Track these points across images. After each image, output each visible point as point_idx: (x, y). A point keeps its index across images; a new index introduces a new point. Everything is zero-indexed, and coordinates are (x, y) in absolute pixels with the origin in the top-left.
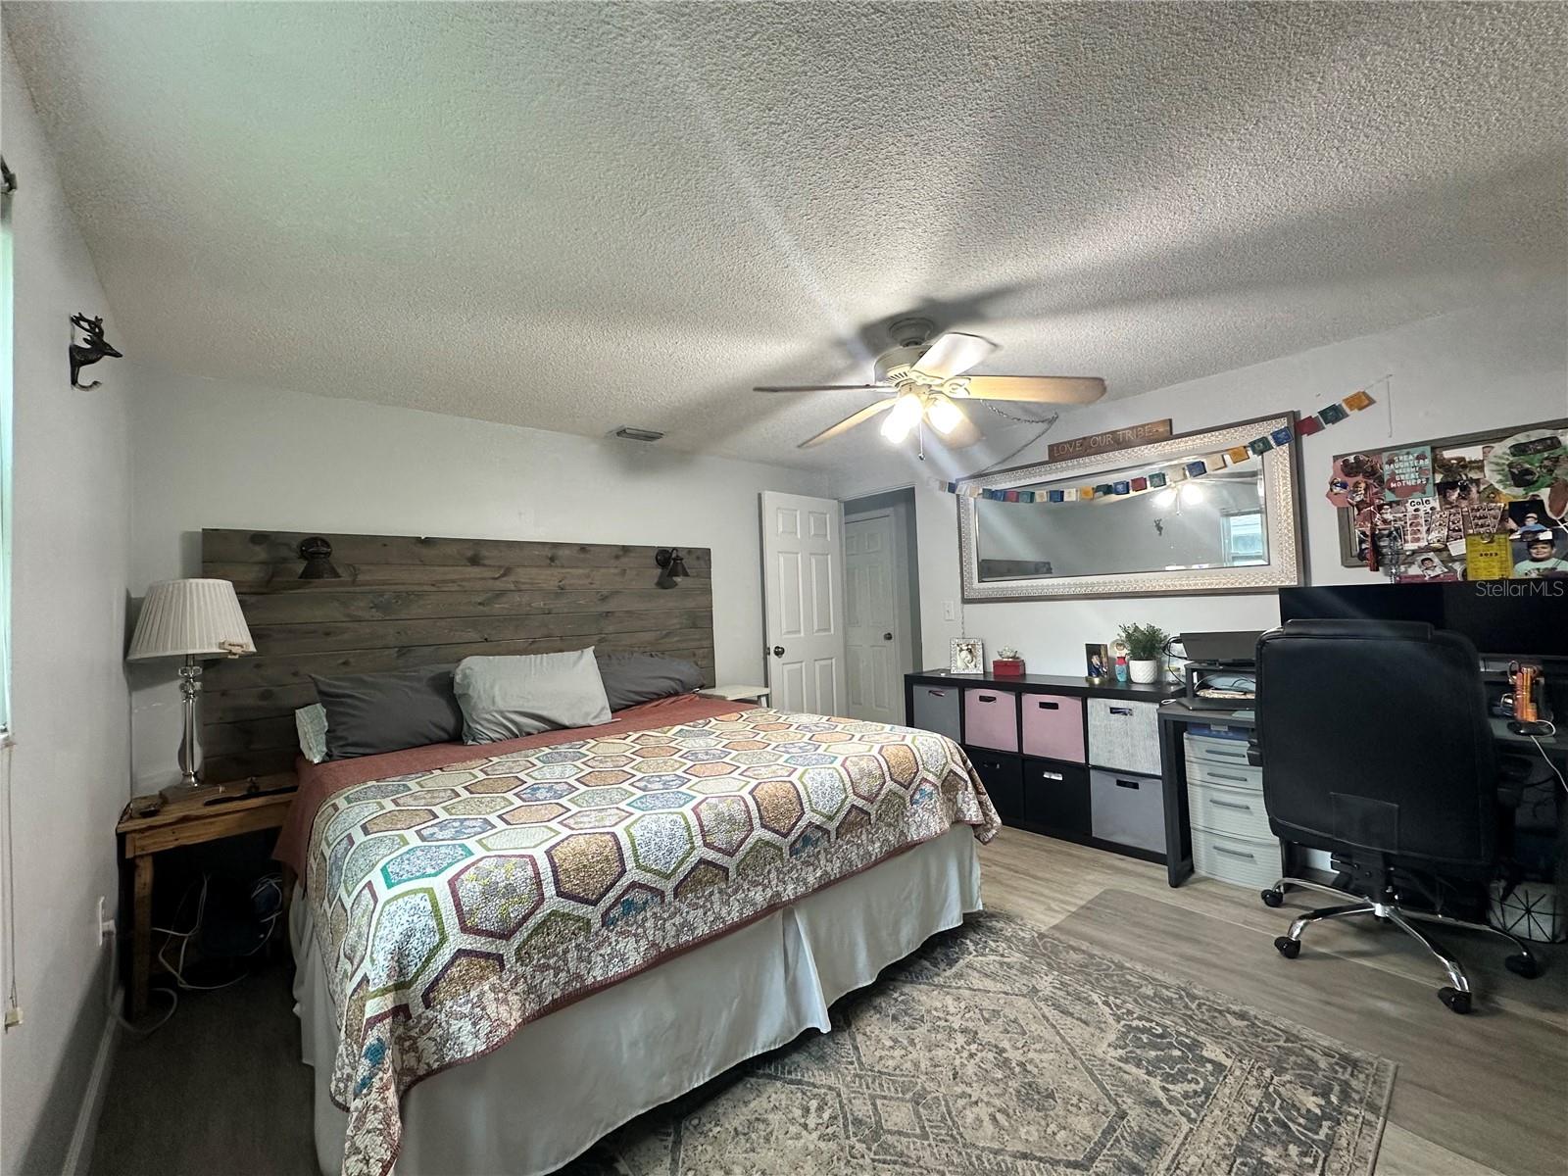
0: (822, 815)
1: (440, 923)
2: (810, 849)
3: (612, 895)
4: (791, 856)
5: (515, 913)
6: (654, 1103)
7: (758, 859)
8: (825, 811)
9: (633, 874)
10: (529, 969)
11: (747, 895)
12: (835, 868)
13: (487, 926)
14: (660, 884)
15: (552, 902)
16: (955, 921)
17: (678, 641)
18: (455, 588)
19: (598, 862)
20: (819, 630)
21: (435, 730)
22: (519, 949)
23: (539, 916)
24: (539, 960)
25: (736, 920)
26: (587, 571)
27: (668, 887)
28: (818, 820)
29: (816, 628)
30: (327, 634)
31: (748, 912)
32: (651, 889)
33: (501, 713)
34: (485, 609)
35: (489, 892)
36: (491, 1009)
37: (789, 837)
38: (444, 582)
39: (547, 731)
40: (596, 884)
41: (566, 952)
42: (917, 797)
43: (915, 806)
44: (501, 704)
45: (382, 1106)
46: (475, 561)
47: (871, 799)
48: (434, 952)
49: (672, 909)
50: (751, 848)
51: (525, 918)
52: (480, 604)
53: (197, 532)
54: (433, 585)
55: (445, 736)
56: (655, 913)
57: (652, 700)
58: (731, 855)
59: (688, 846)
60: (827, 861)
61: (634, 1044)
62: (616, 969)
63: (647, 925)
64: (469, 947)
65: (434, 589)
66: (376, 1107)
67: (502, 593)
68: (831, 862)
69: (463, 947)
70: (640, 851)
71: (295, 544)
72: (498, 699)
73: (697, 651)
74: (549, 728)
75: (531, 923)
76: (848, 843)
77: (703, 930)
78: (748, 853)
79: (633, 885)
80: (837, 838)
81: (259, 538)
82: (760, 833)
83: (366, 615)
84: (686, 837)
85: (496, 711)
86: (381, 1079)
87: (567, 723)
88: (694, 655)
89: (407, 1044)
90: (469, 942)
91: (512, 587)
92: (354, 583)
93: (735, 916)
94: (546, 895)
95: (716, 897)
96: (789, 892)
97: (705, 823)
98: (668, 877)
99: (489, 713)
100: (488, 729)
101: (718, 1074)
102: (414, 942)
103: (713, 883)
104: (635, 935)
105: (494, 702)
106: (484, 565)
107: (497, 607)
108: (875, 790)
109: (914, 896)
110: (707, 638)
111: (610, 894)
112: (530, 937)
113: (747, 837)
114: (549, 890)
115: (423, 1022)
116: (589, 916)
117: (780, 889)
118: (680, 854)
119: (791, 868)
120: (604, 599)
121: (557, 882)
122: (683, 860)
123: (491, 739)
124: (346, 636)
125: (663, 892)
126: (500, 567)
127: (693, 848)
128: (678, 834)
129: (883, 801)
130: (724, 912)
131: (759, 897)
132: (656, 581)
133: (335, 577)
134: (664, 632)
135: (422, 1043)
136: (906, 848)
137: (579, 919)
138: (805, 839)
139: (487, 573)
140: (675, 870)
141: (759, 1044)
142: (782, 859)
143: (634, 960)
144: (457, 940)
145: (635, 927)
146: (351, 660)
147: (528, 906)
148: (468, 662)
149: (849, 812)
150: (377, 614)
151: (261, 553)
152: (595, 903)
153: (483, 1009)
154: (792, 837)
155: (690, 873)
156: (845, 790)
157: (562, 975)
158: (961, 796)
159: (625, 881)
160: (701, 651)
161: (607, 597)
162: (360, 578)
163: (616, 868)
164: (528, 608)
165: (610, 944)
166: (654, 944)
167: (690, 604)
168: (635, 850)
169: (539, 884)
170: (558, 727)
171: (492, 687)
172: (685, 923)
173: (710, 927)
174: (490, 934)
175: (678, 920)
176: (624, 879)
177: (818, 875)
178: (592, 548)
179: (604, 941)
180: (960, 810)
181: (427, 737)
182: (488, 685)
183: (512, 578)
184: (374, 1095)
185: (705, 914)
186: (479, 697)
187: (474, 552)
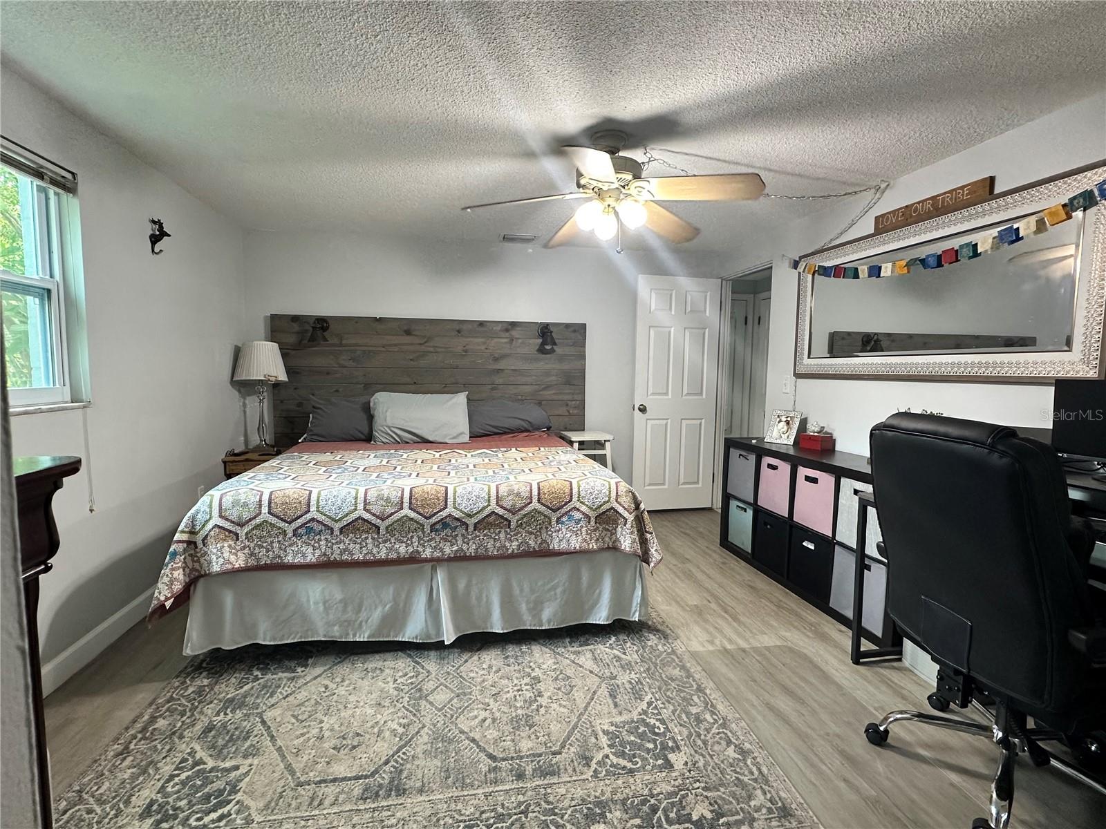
0: (461, 511)
1: (211, 511)
2: (448, 531)
3: (299, 522)
4: (431, 532)
5: (246, 516)
6: (329, 637)
7: (403, 528)
8: (466, 511)
9: (313, 514)
10: (252, 545)
11: (393, 546)
12: (471, 549)
13: (232, 518)
14: (331, 524)
15: (265, 515)
16: (602, 619)
17: (554, 394)
18: (396, 349)
19: (295, 503)
20: (688, 394)
21: (357, 432)
22: (247, 534)
23: (257, 521)
24: (257, 542)
25: (383, 557)
26: (483, 340)
27: (337, 526)
28: (457, 514)
29: (685, 391)
30: (328, 374)
31: (393, 556)
32: (325, 525)
33: (389, 427)
34: (415, 363)
35: (235, 503)
36: (226, 555)
37: (431, 520)
38: (390, 345)
39: (419, 442)
40: (291, 514)
41: (272, 542)
42: (564, 519)
43: (560, 525)
44: (389, 422)
45: (170, 576)
46: (408, 333)
47: (513, 511)
48: (207, 522)
49: (338, 539)
50: (398, 519)
51: (250, 520)
52: (411, 360)
53: (268, 316)
54: (383, 347)
55: (363, 437)
56: (326, 538)
57: (508, 433)
58: (383, 520)
59: (353, 508)
60: (464, 542)
61: (316, 603)
62: (299, 560)
63: (322, 543)
64: (221, 525)
65: (384, 349)
66: (167, 575)
67: (425, 353)
68: (468, 544)
69: (218, 524)
70: (321, 503)
71: (312, 322)
72: (388, 419)
73: (570, 403)
74: (420, 441)
75: (253, 523)
76: (485, 535)
77: (358, 556)
78: (396, 522)
79: (313, 520)
80: (475, 530)
81: (295, 319)
82: (406, 511)
83: (346, 364)
84: (353, 502)
85: (387, 426)
86: (172, 566)
87: (431, 439)
88: (567, 405)
89: (195, 559)
90: (221, 523)
91: (432, 349)
92: (341, 345)
93: (383, 555)
94: (263, 511)
95: (370, 540)
96: (428, 553)
97: (368, 498)
98: (336, 521)
99: (382, 426)
100: (383, 437)
101: (374, 640)
102: (199, 516)
103: (368, 532)
104: (313, 546)
105: (386, 420)
106: (416, 336)
107: (422, 363)
108: (518, 506)
109: (559, 590)
110: (579, 394)
111: (299, 521)
112: (253, 529)
113: (396, 512)
114: (265, 510)
115: (202, 552)
116: (286, 529)
117: (420, 549)
118: (346, 511)
119: (431, 539)
120: (496, 360)
121: (270, 507)
122: (347, 515)
123: (383, 442)
124: (337, 375)
125: (332, 528)
126: (424, 337)
127: (356, 510)
128: (348, 500)
129: (525, 515)
130: (375, 551)
131: (403, 550)
132: (537, 347)
133: (324, 341)
134: (543, 386)
135: (202, 560)
136: (545, 553)
137: (280, 528)
138: (444, 523)
139: (418, 341)
140: (341, 519)
141: (407, 635)
142: (423, 532)
143: (311, 558)
144: (216, 520)
145: (313, 541)
146: (341, 390)
147: (253, 515)
148: (378, 395)
149: (489, 515)
150: (351, 363)
151: (296, 327)
152: (290, 523)
153: (222, 553)
154: (433, 520)
155: (351, 523)
156: (489, 501)
157: (271, 553)
158: (620, 529)
159: (309, 516)
160: (574, 402)
161: (498, 359)
162: (344, 342)
163: (304, 508)
164: (442, 364)
165: (297, 546)
166: (325, 554)
167: (566, 366)
168: (318, 502)
169: (260, 506)
170: (426, 441)
171: (386, 411)
172: (346, 550)
173: (364, 556)
174: (232, 522)
175: (342, 546)
176: (308, 515)
177: (454, 549)
178: (488, 324)
179: (294, 544)
180: (617, 540)
181: (353, 437)
182: (384, 411)
183: (431, 344)
184: (168, 570)
185: (361, 548)
186: (379, 417)
187: (408, 327)
